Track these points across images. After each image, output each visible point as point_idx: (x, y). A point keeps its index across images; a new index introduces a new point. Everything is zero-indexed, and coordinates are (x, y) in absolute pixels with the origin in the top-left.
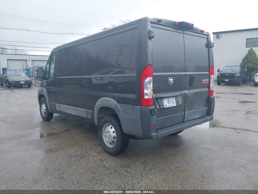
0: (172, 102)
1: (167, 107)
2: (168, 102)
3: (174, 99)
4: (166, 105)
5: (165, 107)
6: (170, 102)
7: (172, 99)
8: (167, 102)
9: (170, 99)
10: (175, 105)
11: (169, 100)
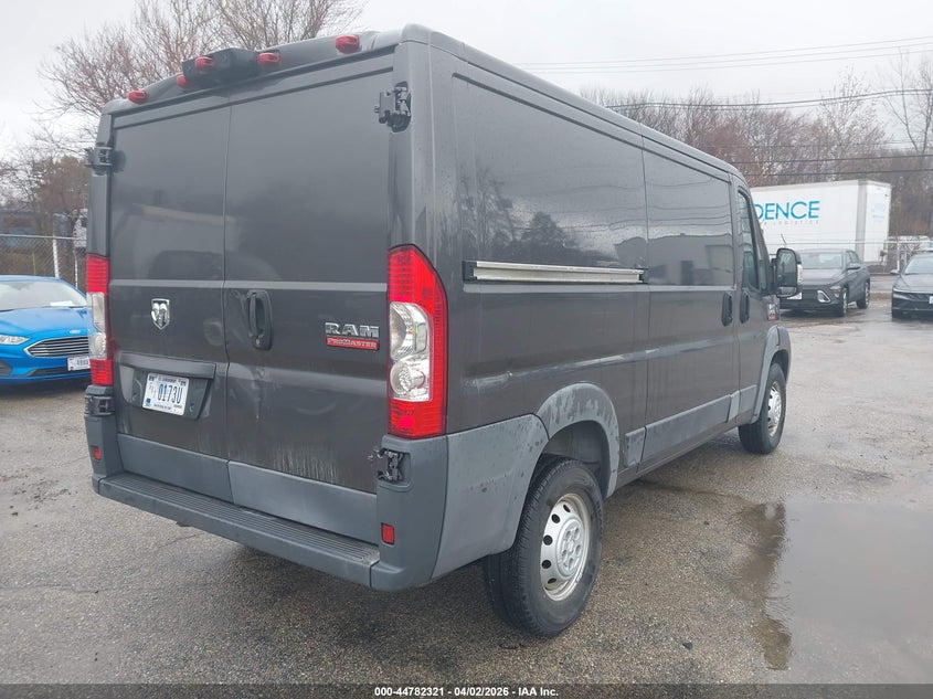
0: (172, 396)
1: (152, 407)
2: (161, 391)
3: (185, 389)
4: (149, 400)
5: (144, 405)
6: (167, 395)
7: (177, 384)
8: (156, 388)
9: (169, 384)
10: (180, 412)
11: (164, 383)
